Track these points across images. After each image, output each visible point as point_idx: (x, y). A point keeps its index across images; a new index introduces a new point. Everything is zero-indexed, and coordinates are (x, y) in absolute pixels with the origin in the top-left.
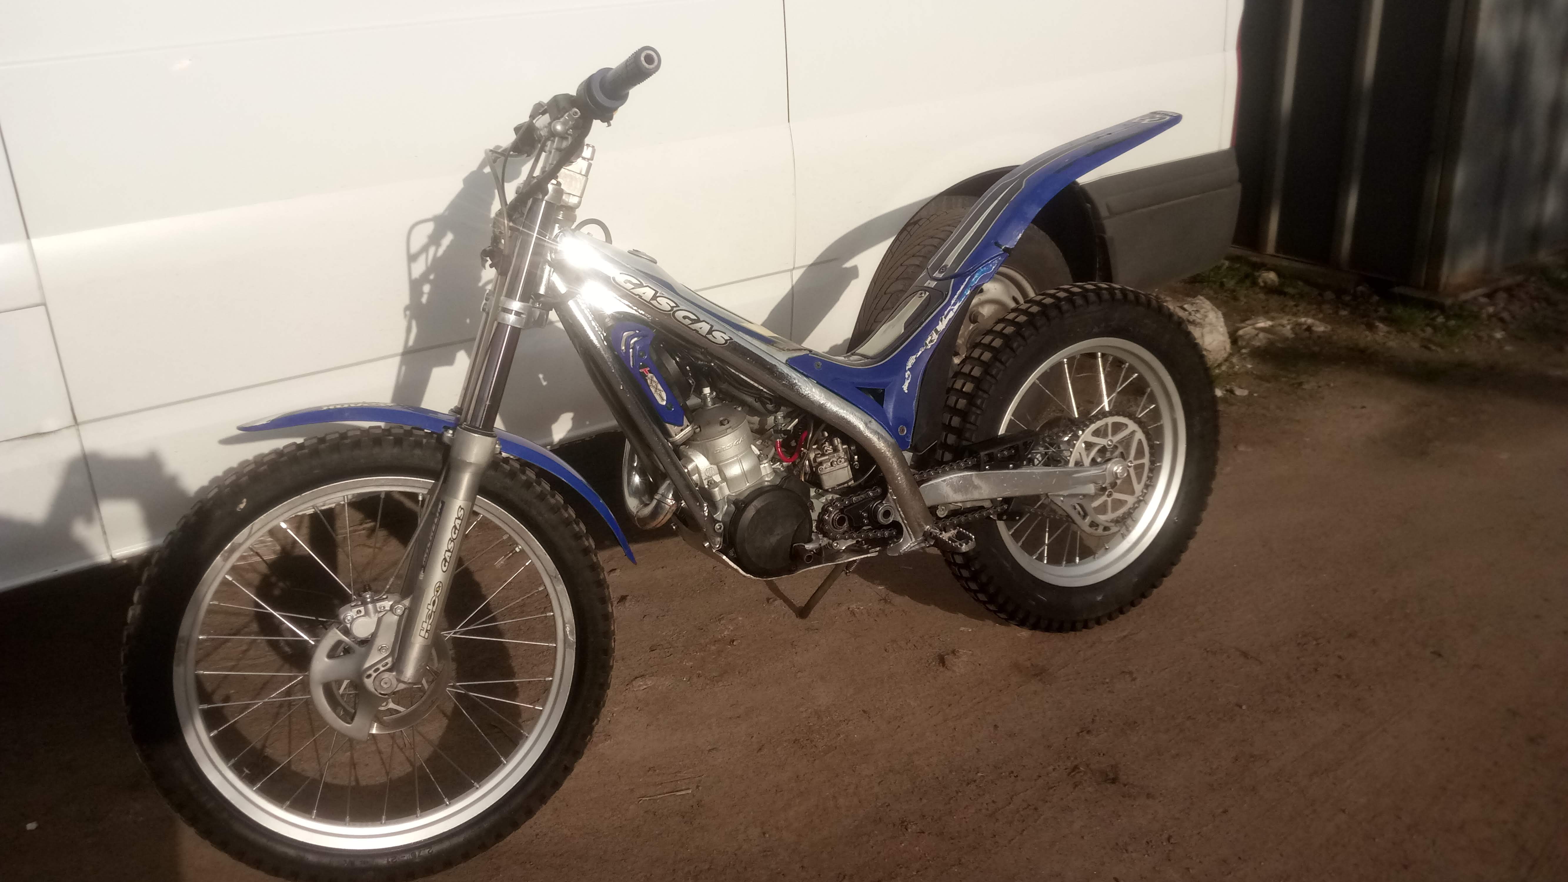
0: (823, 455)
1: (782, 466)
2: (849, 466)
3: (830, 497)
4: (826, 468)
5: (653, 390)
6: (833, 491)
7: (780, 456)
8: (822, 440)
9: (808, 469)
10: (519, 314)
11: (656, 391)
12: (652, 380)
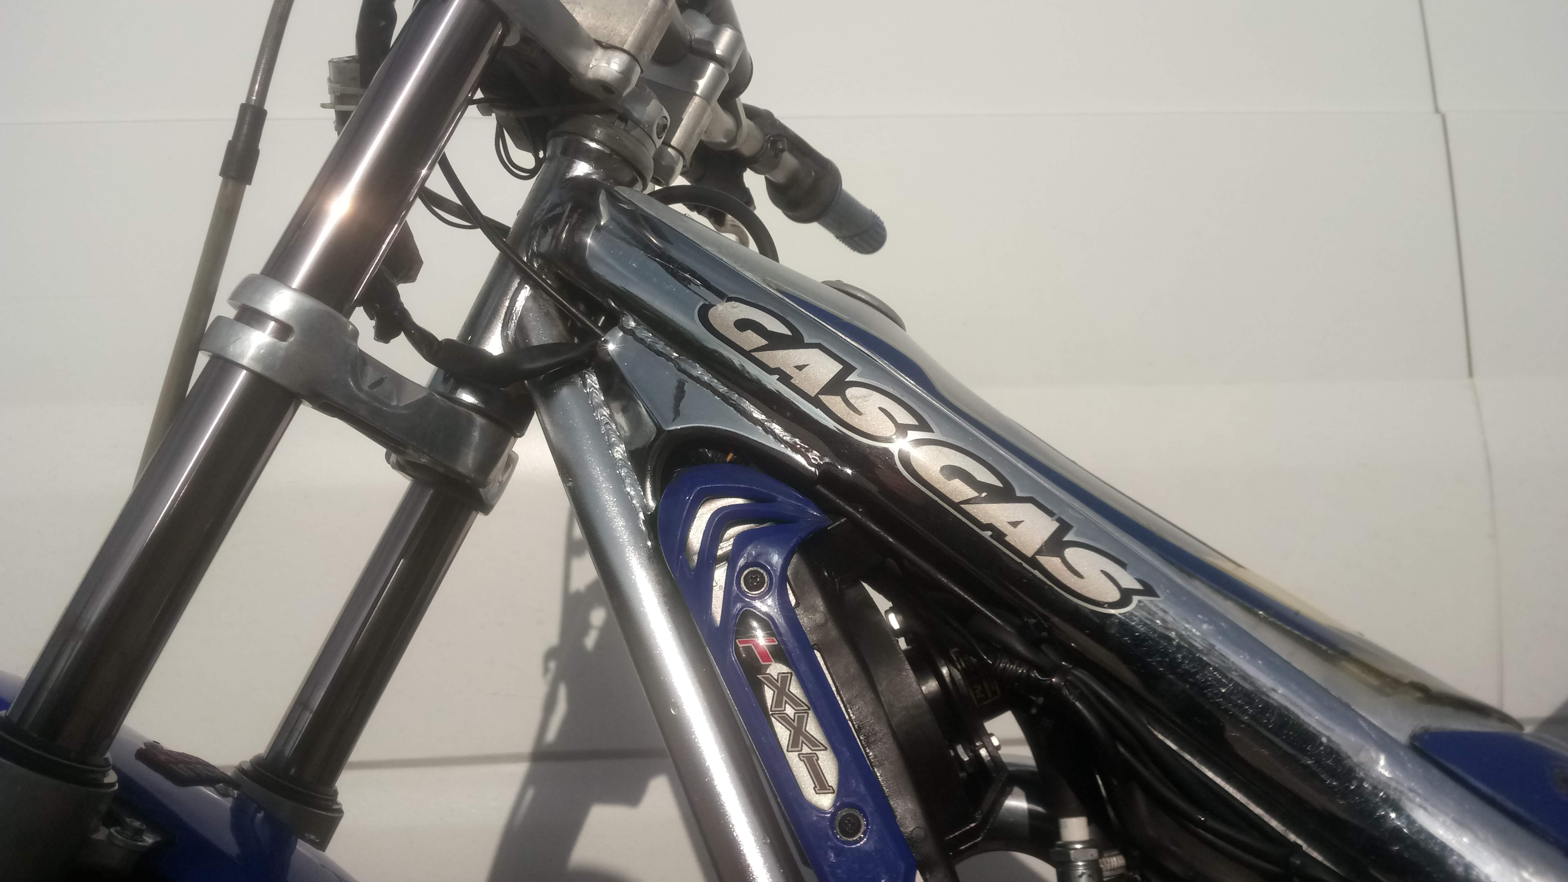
5: (783, 734)
10: (283, 330)
11: (795, 743)
12: (782, 692)
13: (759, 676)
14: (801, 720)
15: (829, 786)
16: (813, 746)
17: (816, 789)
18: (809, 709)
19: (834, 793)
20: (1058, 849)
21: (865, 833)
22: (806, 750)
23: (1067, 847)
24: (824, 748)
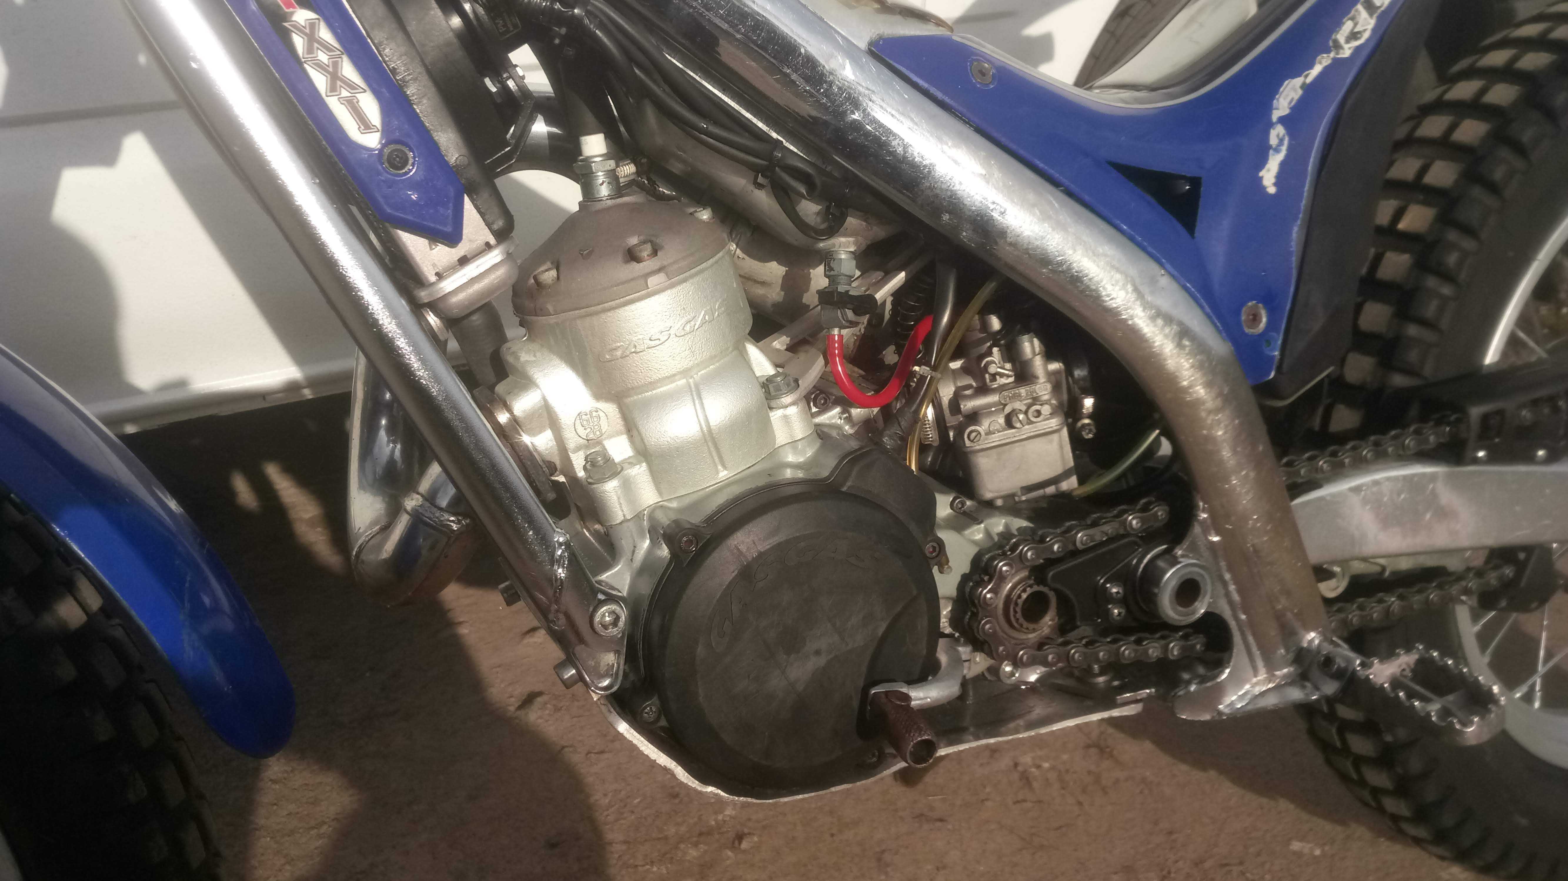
0: (983, 390)
1: (849, 419)
2: (1065, 432)
3: (998, 524)
4: (989, 433)
5: (320, 81)
6: (1011, 506)
7: (841, 386)
8: (982, 341)
9: (932, 435)
11: (333, 88)
12: (312, 38)
13: (286, 24)
14: (335, 65)
15: (373, 126)
16: (352, 90)
17: (361, 129)
18: (343, 54)
19: (378, 131)
20: (580, 163)
21: (413, 165)
22: (345, 93)
23: (588, 161)
24: (363, 91)
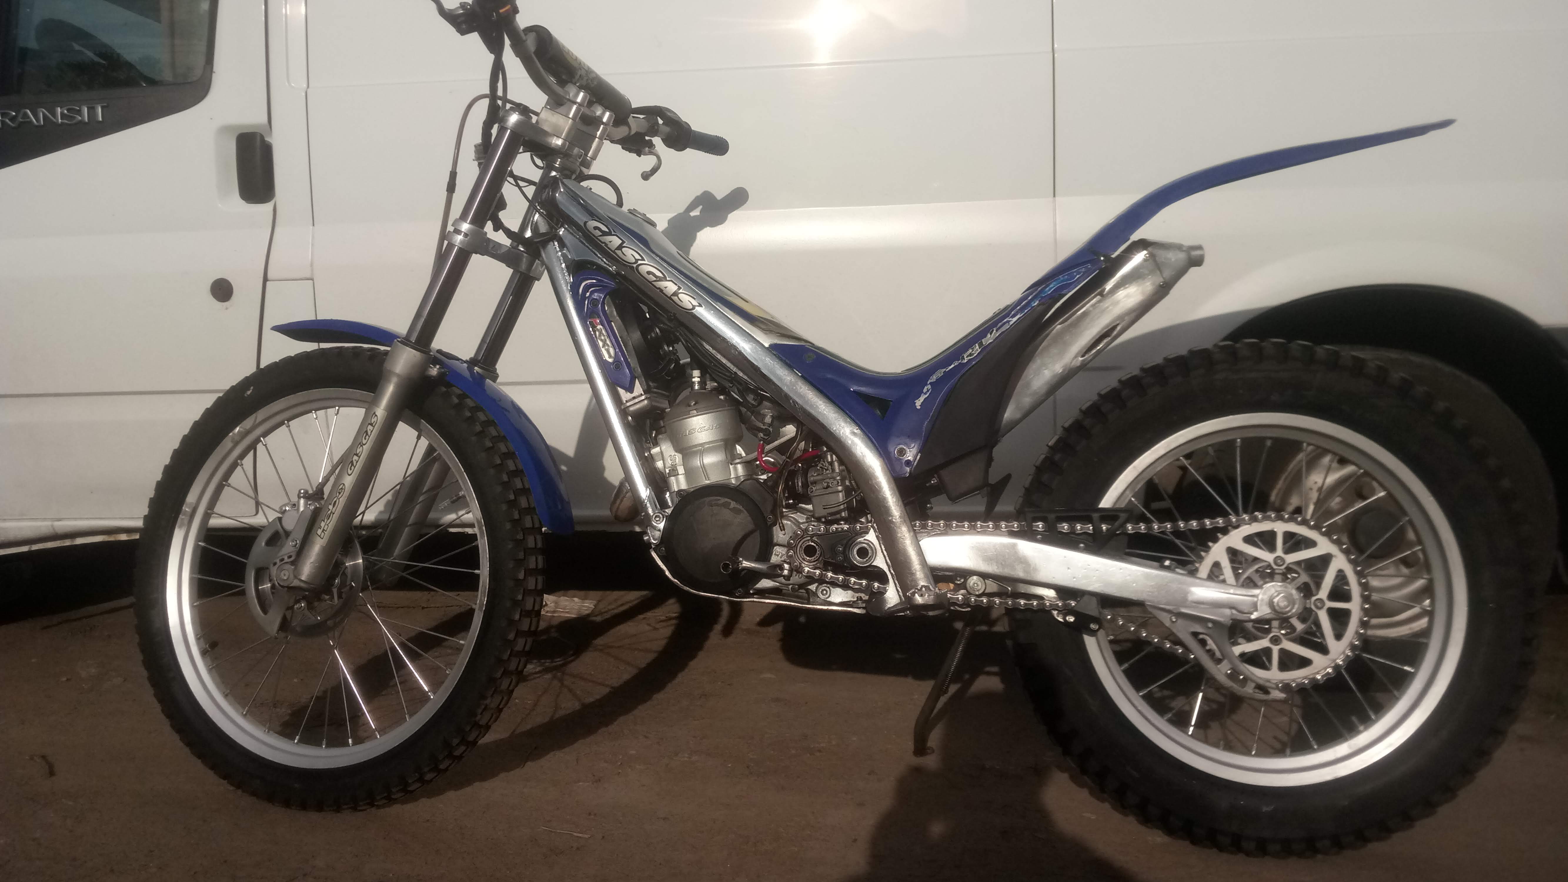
4: (817, 490)
5: (601, 344)
10: (466, 235)
11: (604, 346)
12: (601, 333)
13: (595, 329)
14: (605, 340)
15: (612, 356)
17: (609, 356)
18: (608, 337)
19: (614, 358)
22: (606, 347)
24: (611, 347)
